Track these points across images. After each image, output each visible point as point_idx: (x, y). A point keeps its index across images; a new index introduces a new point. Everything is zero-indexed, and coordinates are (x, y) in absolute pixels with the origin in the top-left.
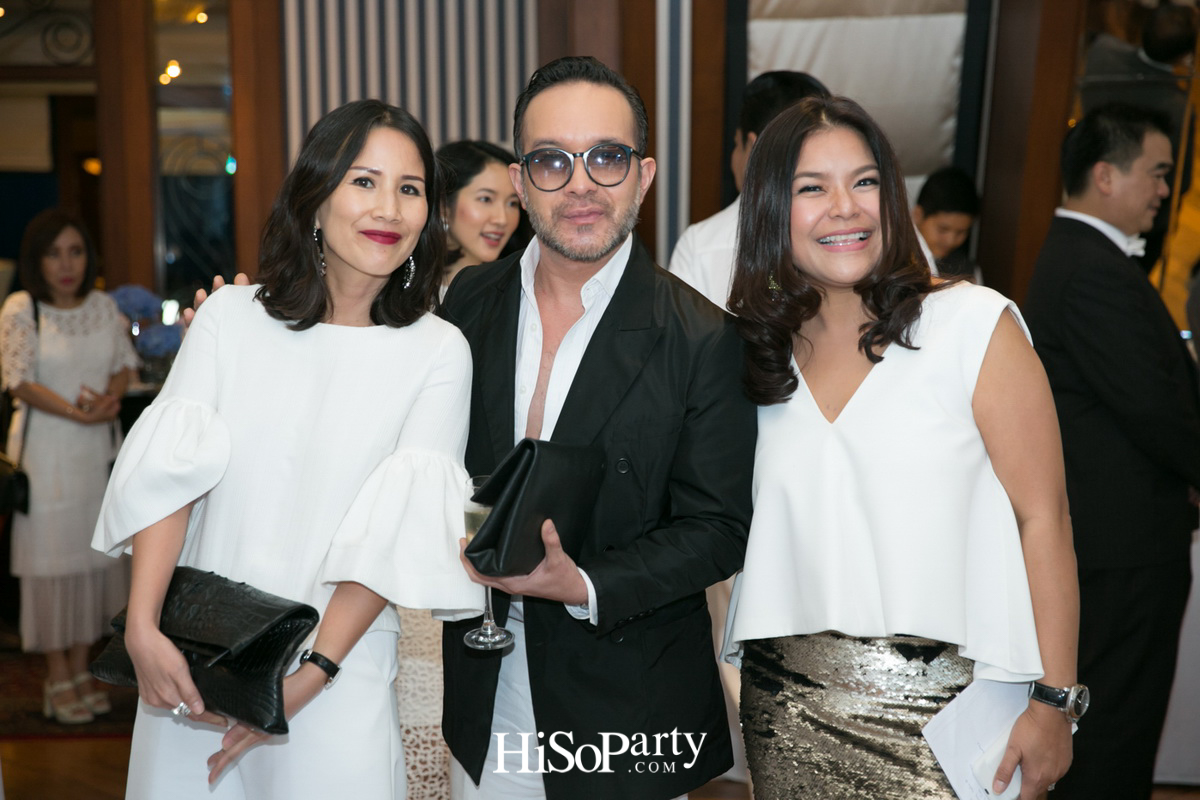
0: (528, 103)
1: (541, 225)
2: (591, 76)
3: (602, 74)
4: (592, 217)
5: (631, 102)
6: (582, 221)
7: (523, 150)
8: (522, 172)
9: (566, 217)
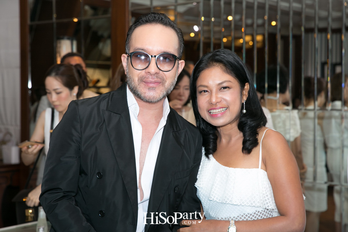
0: (134, 29)
1: (133, 83)
2: (163, 23)
3: (168, 23)
4: (156, 84)
5: (178, 36)
6: (151, 85)
7: (129, 50)
8: (128, 59)
9: (144, 82)
